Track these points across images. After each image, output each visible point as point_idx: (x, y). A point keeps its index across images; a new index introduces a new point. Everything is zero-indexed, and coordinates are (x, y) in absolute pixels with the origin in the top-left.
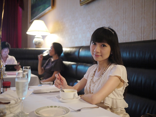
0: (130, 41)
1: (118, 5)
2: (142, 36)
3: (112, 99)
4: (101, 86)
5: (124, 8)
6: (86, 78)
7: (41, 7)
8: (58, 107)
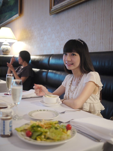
0: (98, 51)
1: (88, 17)
2: (109, 46)
3: (90, 103)
4: (79, 93)
5: (93, 20)
6: (64, 86)
7: (8, 14)
8: (46, 110)
